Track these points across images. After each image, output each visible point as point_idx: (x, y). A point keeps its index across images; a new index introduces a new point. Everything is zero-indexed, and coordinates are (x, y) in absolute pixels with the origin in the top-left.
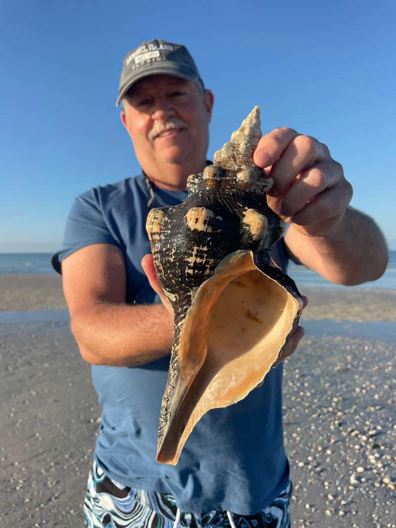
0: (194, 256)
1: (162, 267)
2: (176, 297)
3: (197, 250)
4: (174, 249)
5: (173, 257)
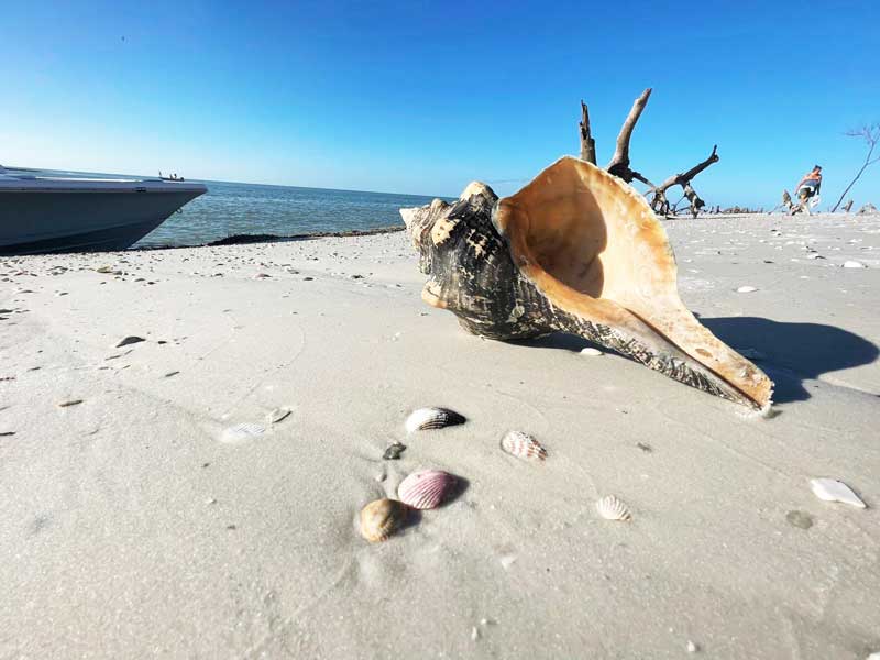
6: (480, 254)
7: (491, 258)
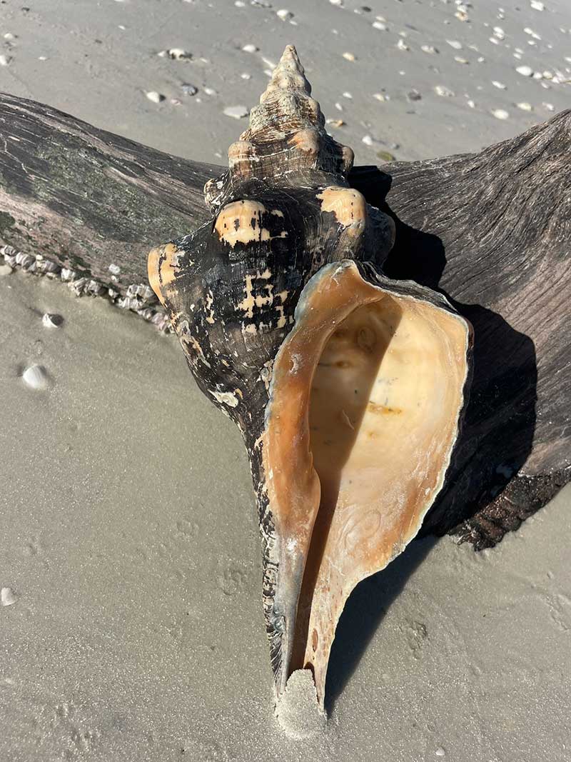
0: (249, 294)
1: (197, 343)
2: (237, 396)
3: (253, 281)
4: (211, 297)
5: (212, 313)
6: (243, 312)
7: (251, 329)
